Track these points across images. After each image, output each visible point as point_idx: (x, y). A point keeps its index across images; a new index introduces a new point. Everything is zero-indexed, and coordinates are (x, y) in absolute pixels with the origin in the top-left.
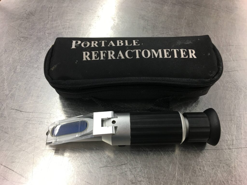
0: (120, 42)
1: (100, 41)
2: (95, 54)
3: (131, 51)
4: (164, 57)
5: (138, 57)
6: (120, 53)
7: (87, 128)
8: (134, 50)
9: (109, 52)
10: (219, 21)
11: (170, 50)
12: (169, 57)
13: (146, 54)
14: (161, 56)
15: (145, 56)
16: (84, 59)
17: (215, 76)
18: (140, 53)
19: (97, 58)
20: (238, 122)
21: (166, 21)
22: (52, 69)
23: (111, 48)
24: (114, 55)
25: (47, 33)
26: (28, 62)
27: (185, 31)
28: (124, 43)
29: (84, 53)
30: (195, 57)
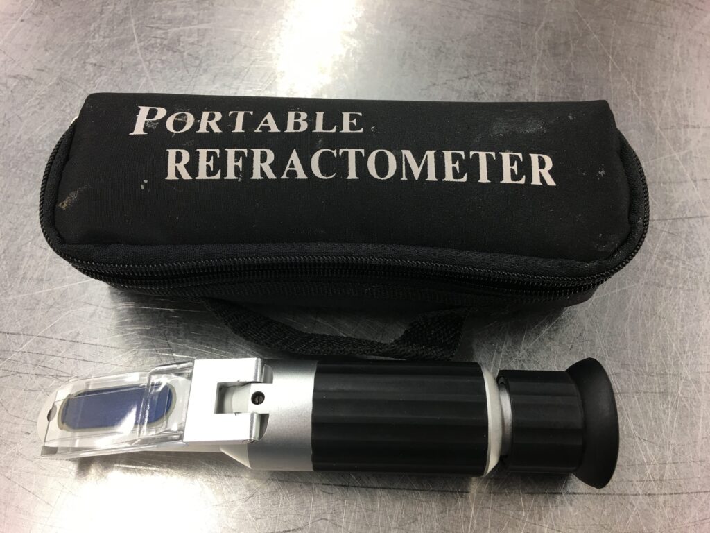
0: (297, 116)
1: (231, 113)
2: (208, 160)
3: (332, 154)
4: (444, 177)
5: (352, 175)
6: (294, 157)
7: (169, 412)
8: (341, 151)
9: (257, 153)
10: (659, 37)
11: (467, 154)
12: (459, 180)
13: (382, 164)
14: (432, 176)
15: (379, 174)
16: (171, 176)
17: (616, 251)
18: (361, 163)
19: (214, 173)
20: (687, 401)
21: (480, 35)
22: (63, 204)
23: (265, 139)
24: (271, 165)
25: (92, 64)
26: (24, 162)
27: (541, 70)
28: (311, 121)
29: (172, 153)
30: (551, 182)
